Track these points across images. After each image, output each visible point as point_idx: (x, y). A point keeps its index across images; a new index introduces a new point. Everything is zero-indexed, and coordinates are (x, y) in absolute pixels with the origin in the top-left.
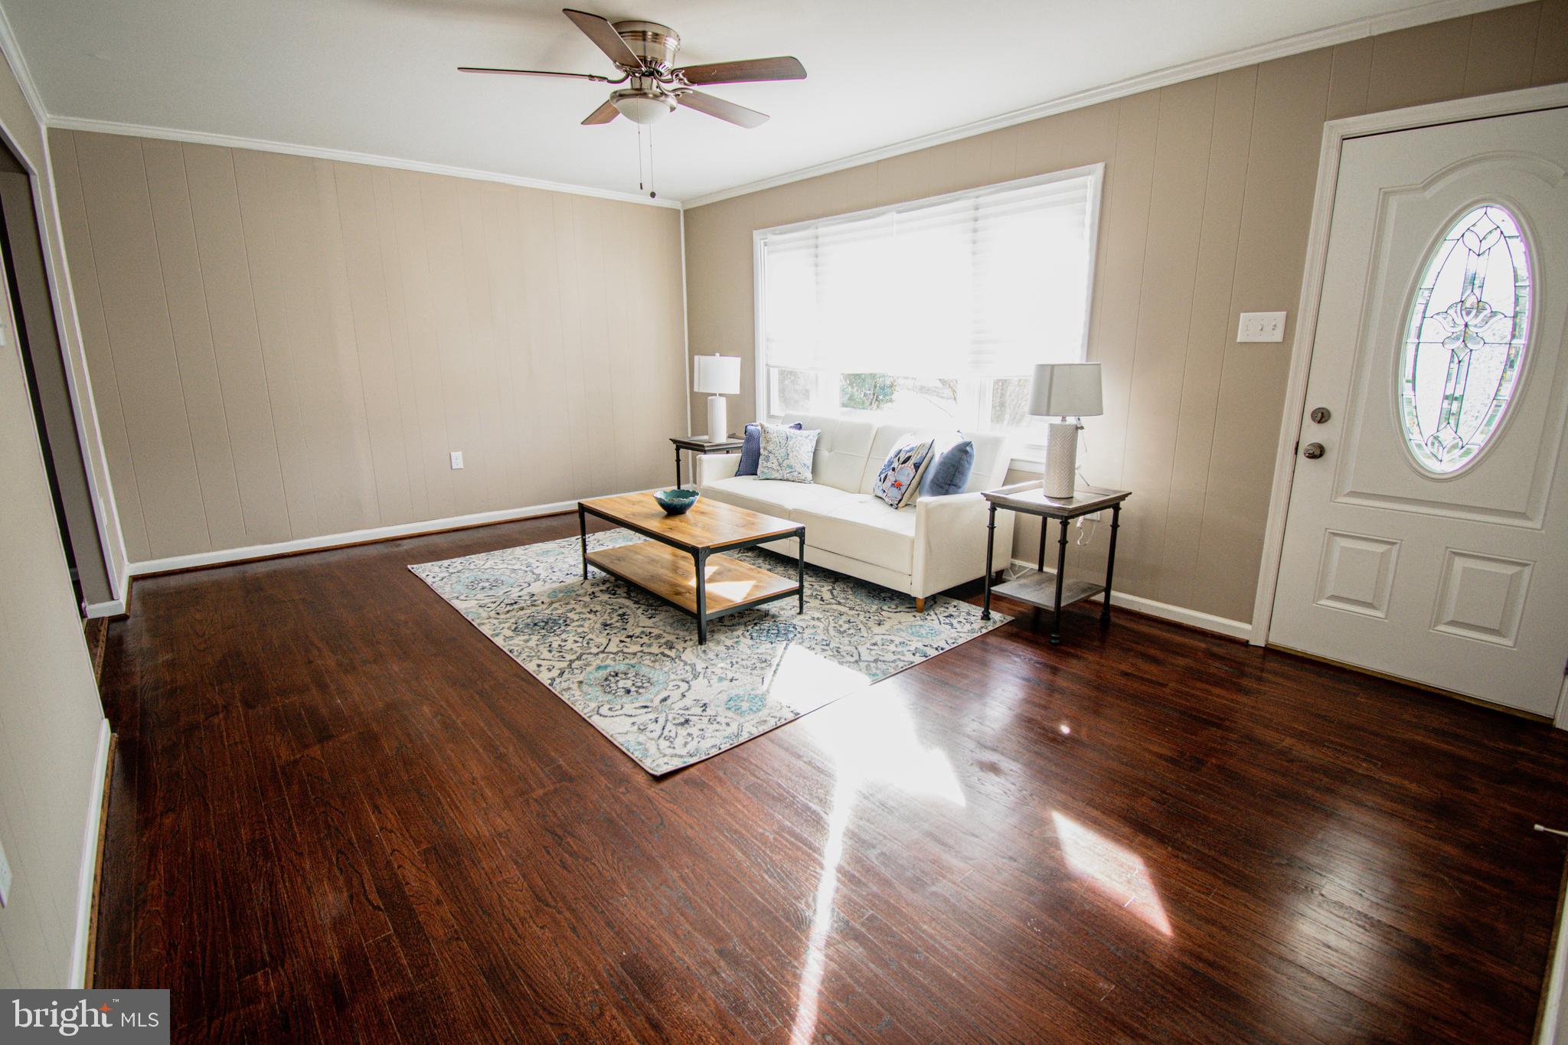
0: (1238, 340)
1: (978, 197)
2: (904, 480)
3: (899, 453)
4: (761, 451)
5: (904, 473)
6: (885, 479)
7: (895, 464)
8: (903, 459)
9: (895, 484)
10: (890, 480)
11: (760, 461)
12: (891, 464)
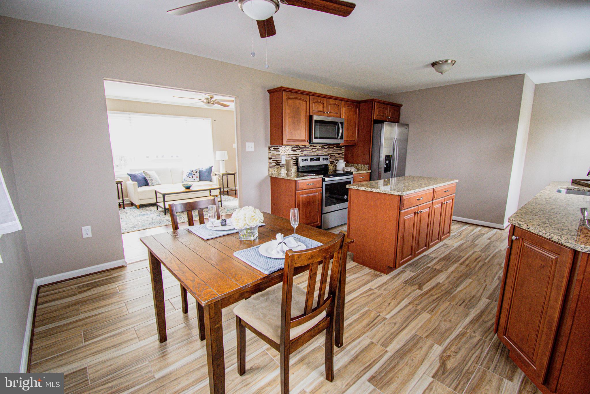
2: (198, 176)
3: (192, 171)
4: (147, 178)
5: (198, 174)
6: (193, 177)
7: (193, 173)
8: (195, 172)
9: (197, 177)
10: (195, 177)
11: (149, 181)
12: (192, 174)
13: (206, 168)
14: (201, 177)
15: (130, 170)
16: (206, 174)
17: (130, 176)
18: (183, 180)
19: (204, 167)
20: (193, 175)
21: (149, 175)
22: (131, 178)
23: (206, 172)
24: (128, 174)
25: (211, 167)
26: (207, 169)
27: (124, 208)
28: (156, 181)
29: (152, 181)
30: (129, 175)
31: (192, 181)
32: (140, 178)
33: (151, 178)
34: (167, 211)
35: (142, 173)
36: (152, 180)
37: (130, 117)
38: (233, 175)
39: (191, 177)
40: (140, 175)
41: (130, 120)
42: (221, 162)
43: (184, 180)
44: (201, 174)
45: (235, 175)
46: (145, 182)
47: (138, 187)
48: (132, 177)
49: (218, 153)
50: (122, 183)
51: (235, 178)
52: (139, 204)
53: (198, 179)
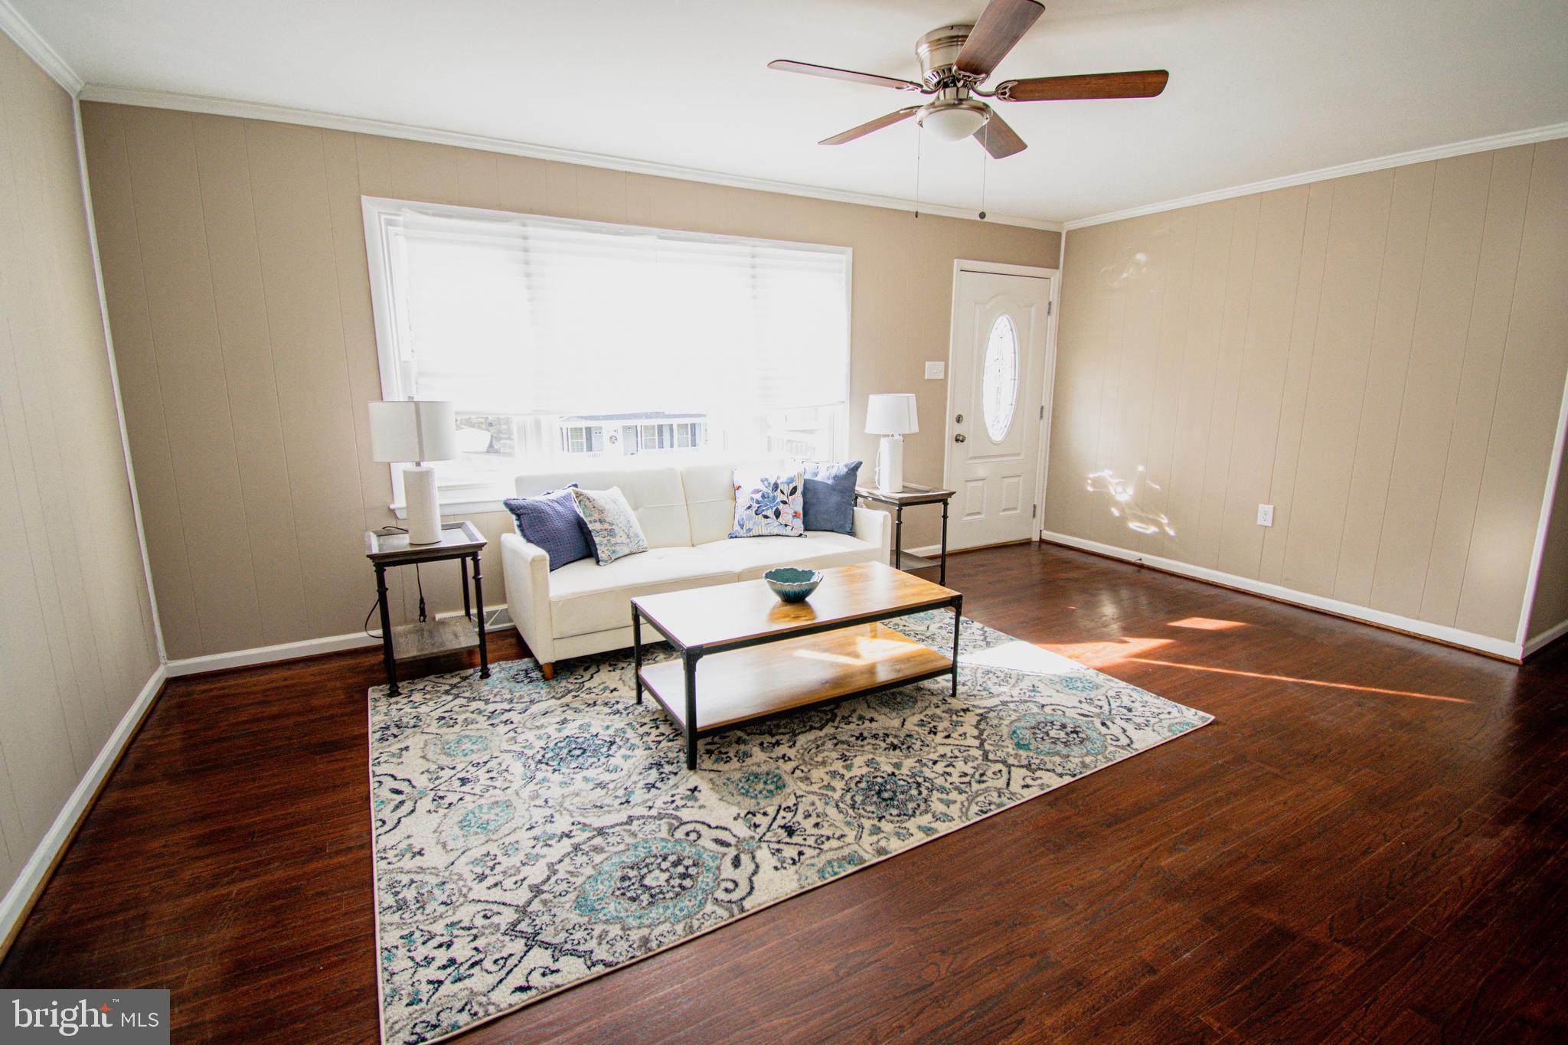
0: (926, 378)
1: (754, 246)
2: (800, 509)
3: (776, 486)
4: (591, 527)
5: (797, 503)
6: (778, 514)
7: (781, 497)
8: (787, 491)
9: (796, 515)
10: (787, 513)
11: (597, 540)
12: (774, 498)
13: (834, 472)
14: (811, 517)
15: (520, 482)
16: (834, 499)
17: (519, 516)
18: (737, 527)
19: (826, 470)
20: (781, 506)
21: (601, 512)
22: (520, 526)
23: (832, 488)
24: (507, 504)
25: (854, 469)
26: (836, 477)
27: (485, 674)
28: (628, 536)
29: (613, 541)
30: (514, 509)
31: (776, 531)
32: (559, 524)
33: (606, 526)
34: (701, 745)
35: (567, 498)
36: (611, 533)
37: (525, 238)
38: (941, 505)
39: (770, 513)
40: (559, 508)
41: (526, 250)
42: (884, 445)
43: (742, 526)
44: (809, 496)
45: (946, 504)
46: (579, 543)
47: (551, 570)
48: (525, 520)
49: (877, 403)
50: (481, 555)
51: (945, 517)
52: (553, 660)
53: (799, 523)
